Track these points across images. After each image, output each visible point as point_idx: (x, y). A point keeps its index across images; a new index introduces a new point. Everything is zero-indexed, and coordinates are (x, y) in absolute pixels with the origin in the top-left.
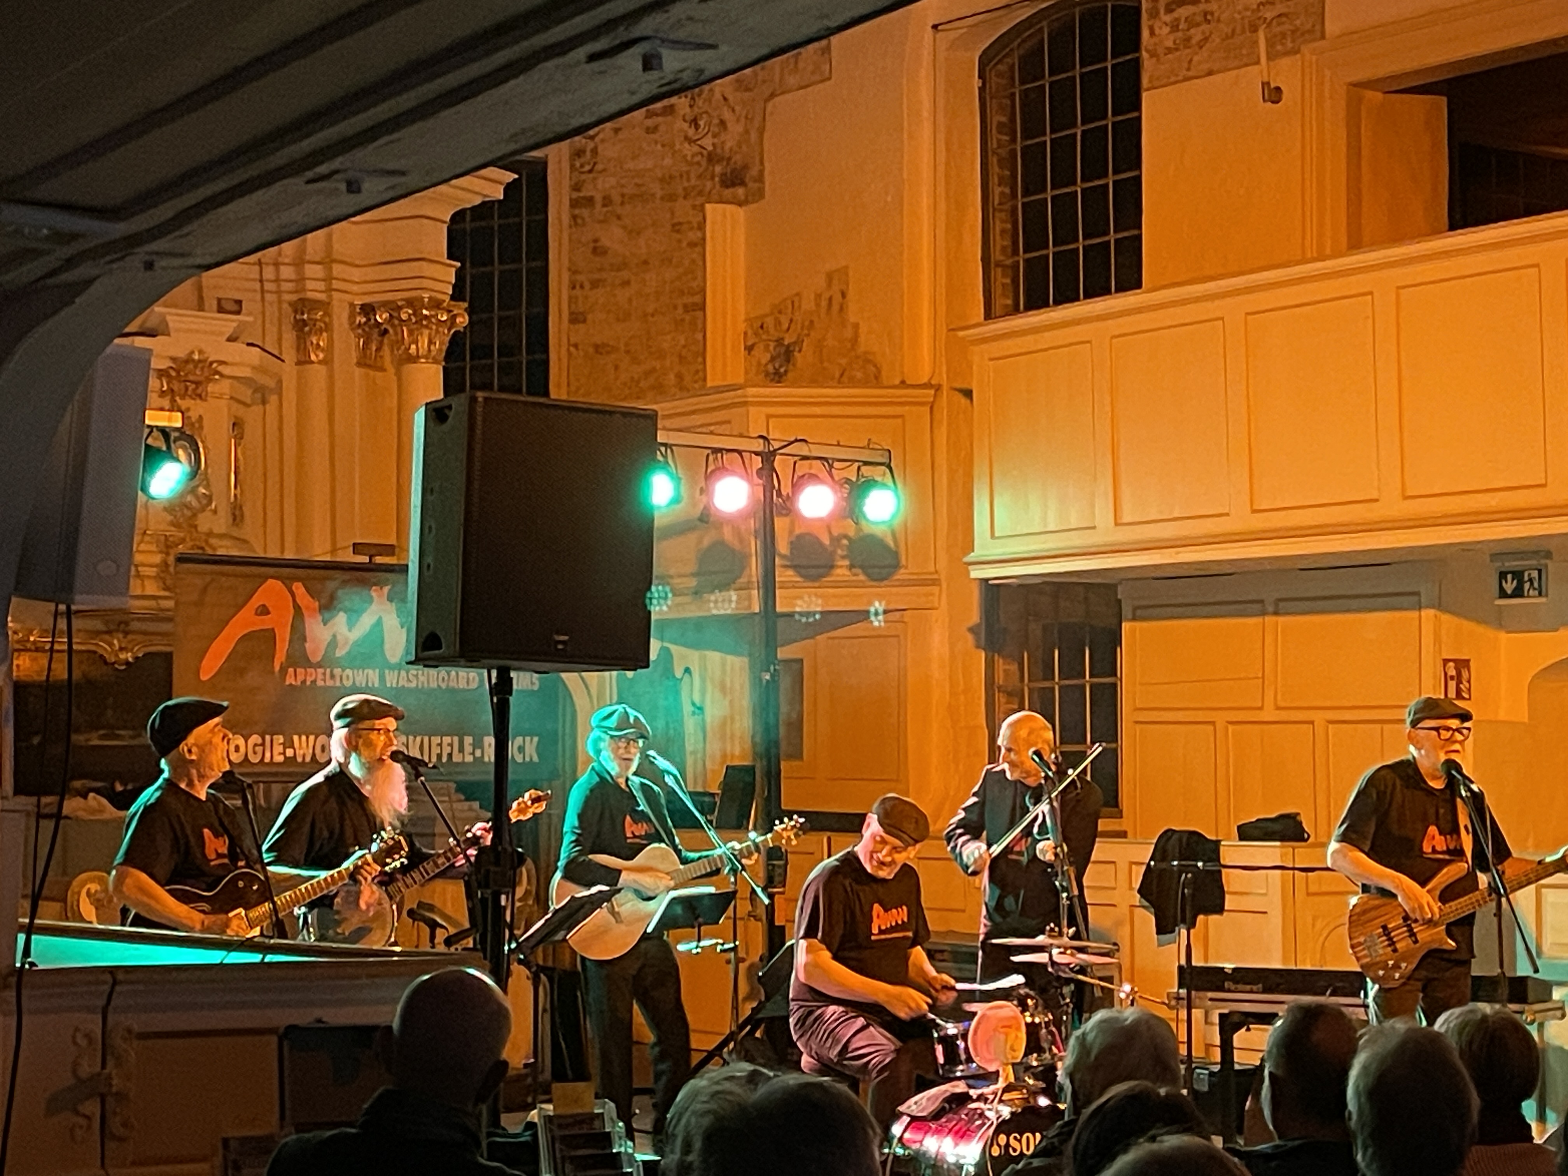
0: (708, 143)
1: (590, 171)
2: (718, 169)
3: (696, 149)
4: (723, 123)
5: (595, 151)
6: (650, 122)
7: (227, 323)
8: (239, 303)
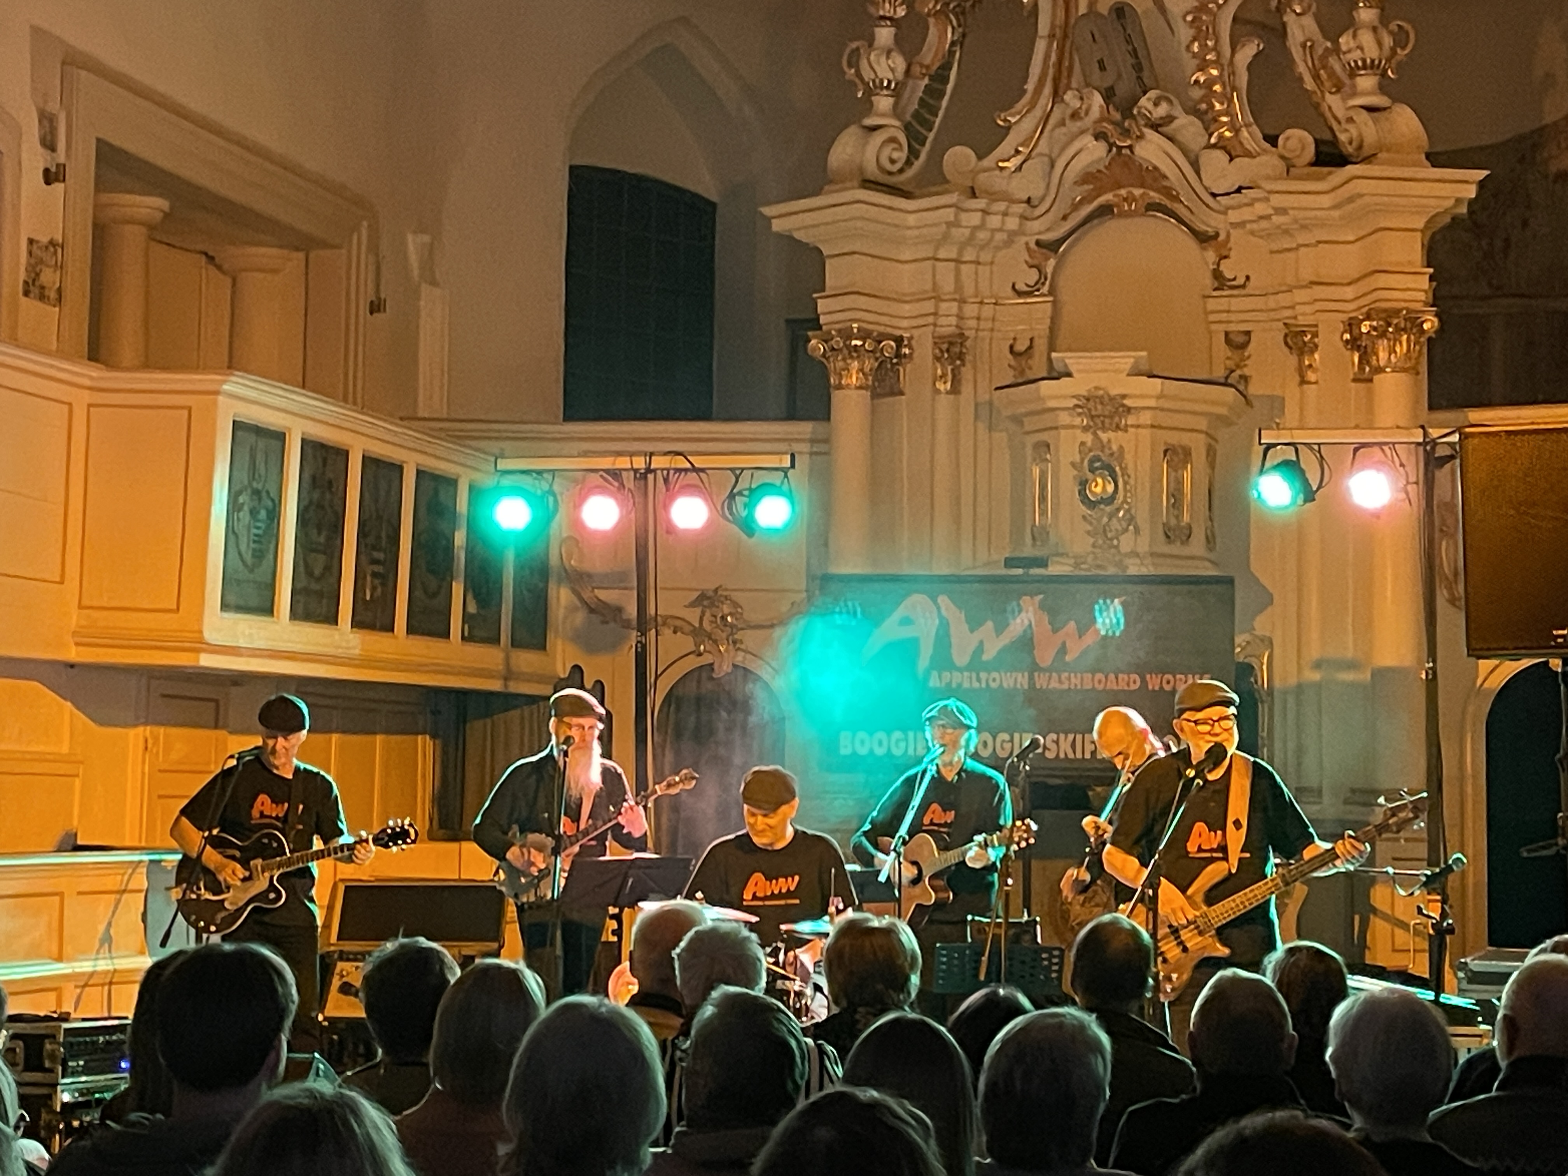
7: (1125, 360)
8: (1248, 333)
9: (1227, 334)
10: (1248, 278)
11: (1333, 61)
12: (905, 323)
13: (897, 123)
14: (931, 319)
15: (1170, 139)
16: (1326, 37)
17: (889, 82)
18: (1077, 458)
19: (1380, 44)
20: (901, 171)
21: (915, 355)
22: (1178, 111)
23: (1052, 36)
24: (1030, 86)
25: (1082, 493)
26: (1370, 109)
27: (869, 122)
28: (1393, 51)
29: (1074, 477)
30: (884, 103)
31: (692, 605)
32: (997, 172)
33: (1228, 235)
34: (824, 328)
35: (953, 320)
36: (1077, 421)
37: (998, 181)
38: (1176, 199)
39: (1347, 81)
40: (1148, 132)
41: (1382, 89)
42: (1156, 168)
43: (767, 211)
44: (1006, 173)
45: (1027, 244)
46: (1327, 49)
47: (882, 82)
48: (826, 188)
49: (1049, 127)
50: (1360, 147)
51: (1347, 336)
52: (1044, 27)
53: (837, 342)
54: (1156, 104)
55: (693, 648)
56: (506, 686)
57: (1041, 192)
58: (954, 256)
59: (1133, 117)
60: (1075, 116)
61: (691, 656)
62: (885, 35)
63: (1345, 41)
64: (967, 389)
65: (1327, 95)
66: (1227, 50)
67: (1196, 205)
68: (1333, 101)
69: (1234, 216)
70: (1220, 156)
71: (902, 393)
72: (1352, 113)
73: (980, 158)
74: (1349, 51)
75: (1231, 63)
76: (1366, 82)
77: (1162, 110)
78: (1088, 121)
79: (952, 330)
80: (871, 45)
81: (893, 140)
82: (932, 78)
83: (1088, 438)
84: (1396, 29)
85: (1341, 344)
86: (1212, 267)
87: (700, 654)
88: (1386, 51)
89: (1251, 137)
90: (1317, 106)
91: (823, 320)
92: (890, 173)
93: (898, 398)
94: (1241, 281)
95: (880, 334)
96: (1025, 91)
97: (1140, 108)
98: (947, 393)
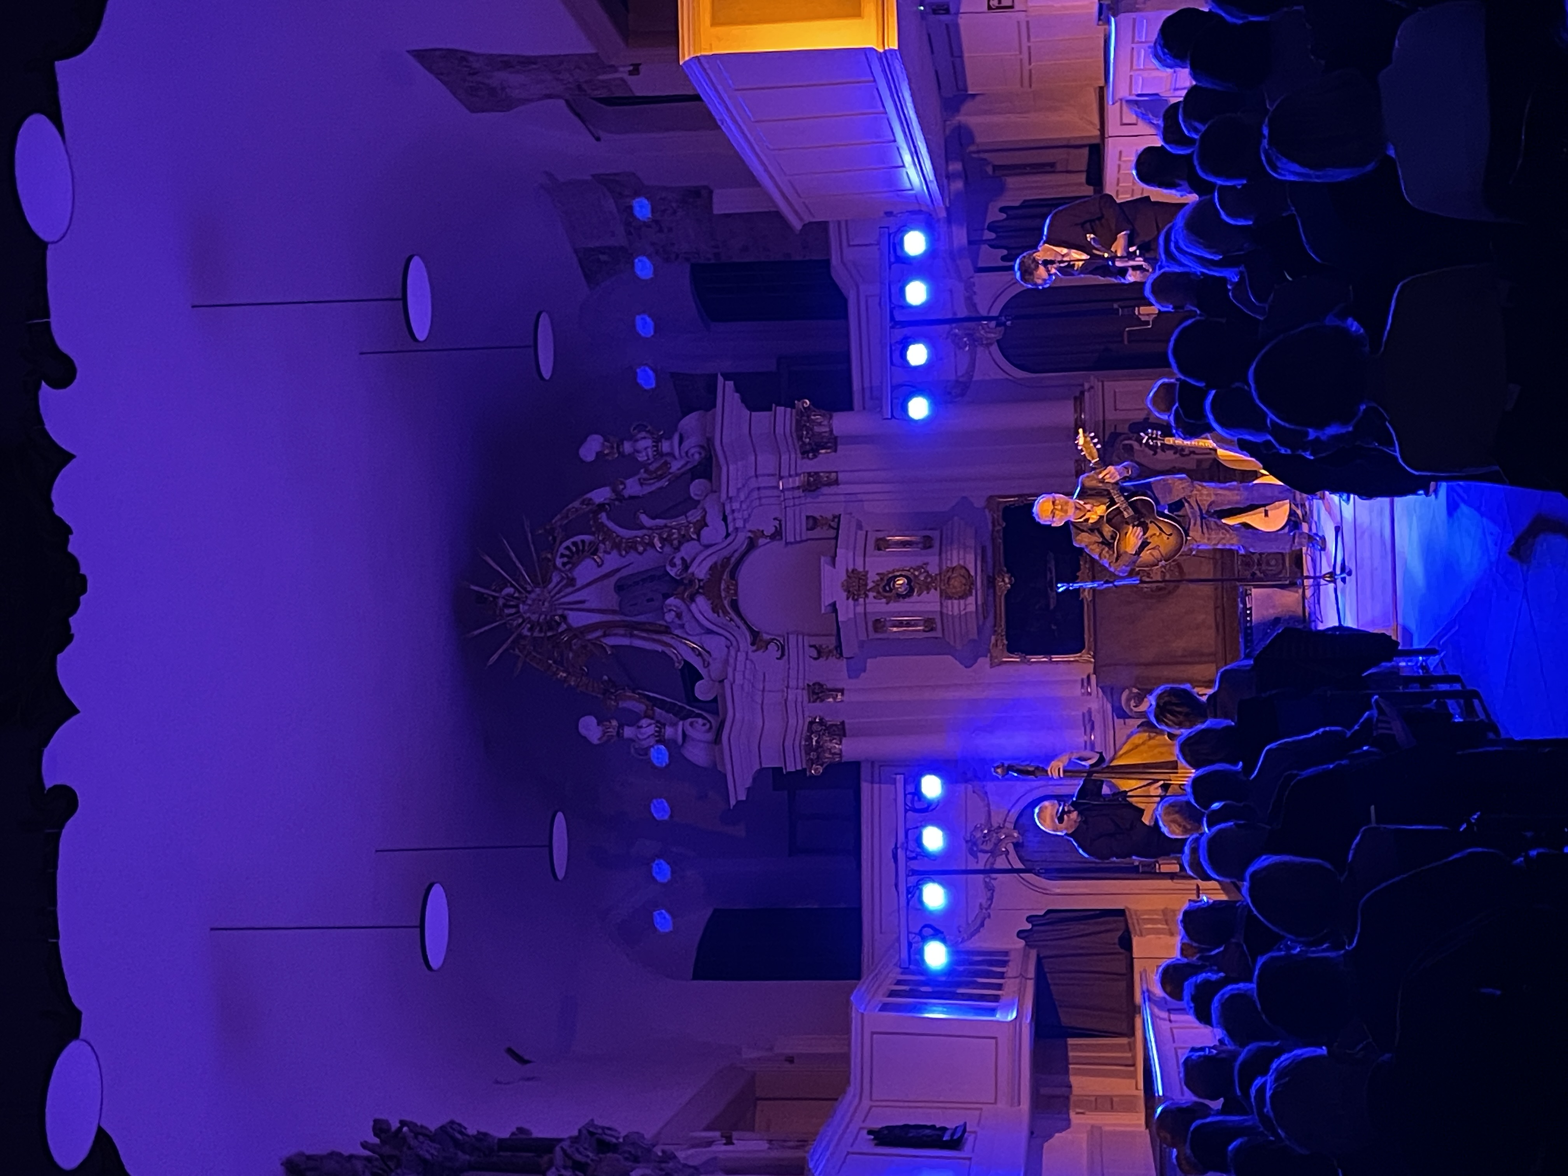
1: (696, 254)
2: (691, 201)
5: (683, 253)
7: (826, 568)
8: (808, 517)
9: (808, 529)
10: (775, 519)
11: (652, 468)
12: (800, 722)
13: (681, 723)
14: (799, 705)
15: (694, 559)
16: (638, 473)
17: (657, 727)
18: (884, 600)
19: (644, 438)
20: (709, 722)
21: (821, 714)
22: (678, 556)
23: (632, 636)
24: (660, 648)
25: (904, 597)
26: (681, 442)
27: (680, 740)
28: (648, 432)
29: (895, 602)
30: (669, 732)
31: (976, 857)
32: (710, 667)
33: (750, 531)
34: (804, 766)
35: (799, 691)
36: (861, 600)
37: (716, 668)
38: (728, 559)
39: (665, 458)
40: (690, 571)
41: (670, 438)
42: (711, 568)
43: (733, 802)
44: (710, 660)
45: (754, 651)
46: (645, 472)
47: (656, 731)
48: (719, 768)
49: (685, 636)
50: (702, 447)
51: (811, 455)
52: (626, 642)
53: (813, 755)
54: (673, 565)
55: (1004, 856)
56: (1031, 979)
57: (723, 639)
58: (760, 693)
59: (682, 579)
60: (679, 616)
61: (1010, 857)
62: (628, 732)
63: (642, 458)
64: (839, 686)
65: (671, 471)
66: (645, 531)
67: (734, 546)
68: (675, 466)
69: (740, 524)
70: (705, 532)
71: (843, 723)
72: (683, 454)
73: (701, 678)
74: (647, 456)
75: (650, 529)
76: (665, 446)
77: (678, 561)
78: (683, 607)
79: (805, 692)
80: (634, 741)
81: (691, 724)
82: (654, 705)
83: (871, 594)
84: (636, 431)
85: (815, 460)
86: (768, 540)
87: (1007, 850)
88: (647, 435)
89: (694, 516)
90: (678, 478)
91: (799, 768)
92: (711, 727)
93: (847, 726)
94: (777, 523)
95: (808, 731)
96: (663, 652)
97: (676, 575)
98: (843, 695)
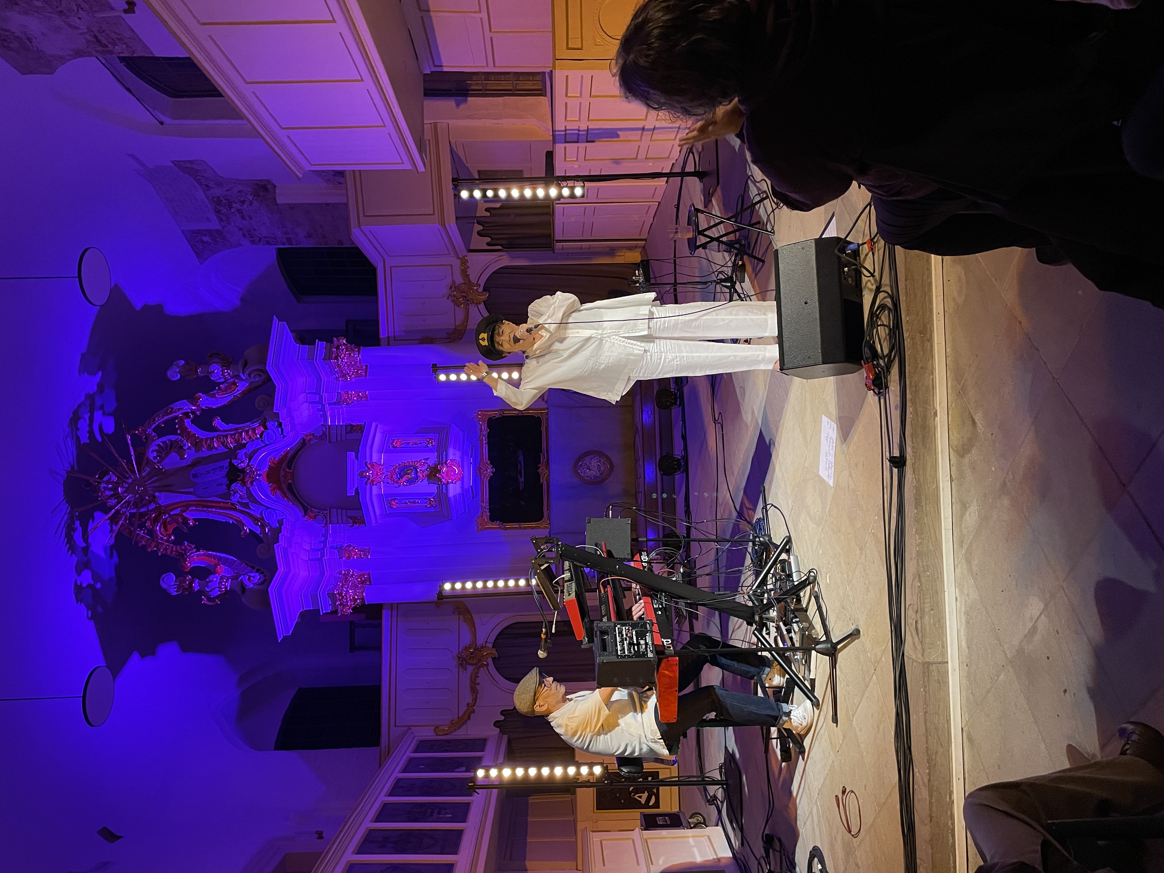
0: (251, 198)
1: (275, 239)
2: (261, 193)
3: (254, 201)
4: (239, 191)
5: (265, 237)
6: (247, 218)
8: (347, 424)
12: (334, 574)
14: (335, 561)
15: (255, 453)
19: (216, 363)
20: (264, 575)
22: (242, 451)
23: (206, 511)
24: (230, 521)
26: (245, 366)
28: (221, 358)
31: (466, 669)
33: (303, 434)
35: (336, 551)
39: (233, 379)
40: (251, 462)
41: (237, 363)
43: (280, 640)
46: (219, 389)
52: (206, 516)
54: (237, 458)
55: (485, 667)
59: (243, 469)
66: (220, 433)
67: (290, 444)
70: (266, 434)
71: (368, 574)
75: (224, 431)
77: (242, 455)
80: (203, 592)
84: (211, 358)
86: (317, 440)
87: (488, 664)
88: (219, 361)
89: (258, 422)
93: (371, 577)
94: (324, 428)
96: (233, 523)
97: (239, 466)
